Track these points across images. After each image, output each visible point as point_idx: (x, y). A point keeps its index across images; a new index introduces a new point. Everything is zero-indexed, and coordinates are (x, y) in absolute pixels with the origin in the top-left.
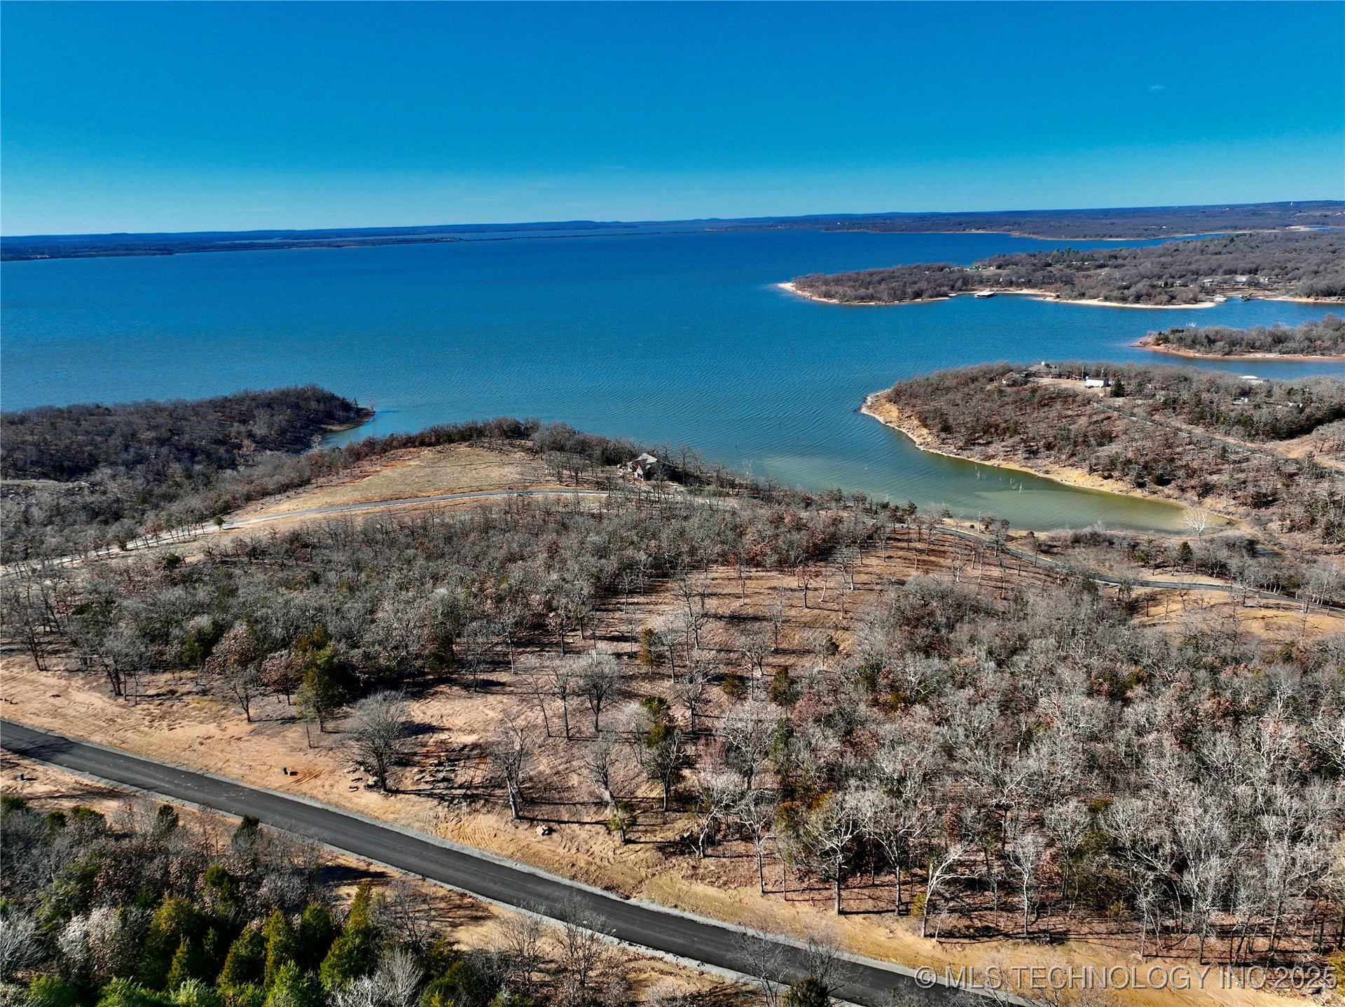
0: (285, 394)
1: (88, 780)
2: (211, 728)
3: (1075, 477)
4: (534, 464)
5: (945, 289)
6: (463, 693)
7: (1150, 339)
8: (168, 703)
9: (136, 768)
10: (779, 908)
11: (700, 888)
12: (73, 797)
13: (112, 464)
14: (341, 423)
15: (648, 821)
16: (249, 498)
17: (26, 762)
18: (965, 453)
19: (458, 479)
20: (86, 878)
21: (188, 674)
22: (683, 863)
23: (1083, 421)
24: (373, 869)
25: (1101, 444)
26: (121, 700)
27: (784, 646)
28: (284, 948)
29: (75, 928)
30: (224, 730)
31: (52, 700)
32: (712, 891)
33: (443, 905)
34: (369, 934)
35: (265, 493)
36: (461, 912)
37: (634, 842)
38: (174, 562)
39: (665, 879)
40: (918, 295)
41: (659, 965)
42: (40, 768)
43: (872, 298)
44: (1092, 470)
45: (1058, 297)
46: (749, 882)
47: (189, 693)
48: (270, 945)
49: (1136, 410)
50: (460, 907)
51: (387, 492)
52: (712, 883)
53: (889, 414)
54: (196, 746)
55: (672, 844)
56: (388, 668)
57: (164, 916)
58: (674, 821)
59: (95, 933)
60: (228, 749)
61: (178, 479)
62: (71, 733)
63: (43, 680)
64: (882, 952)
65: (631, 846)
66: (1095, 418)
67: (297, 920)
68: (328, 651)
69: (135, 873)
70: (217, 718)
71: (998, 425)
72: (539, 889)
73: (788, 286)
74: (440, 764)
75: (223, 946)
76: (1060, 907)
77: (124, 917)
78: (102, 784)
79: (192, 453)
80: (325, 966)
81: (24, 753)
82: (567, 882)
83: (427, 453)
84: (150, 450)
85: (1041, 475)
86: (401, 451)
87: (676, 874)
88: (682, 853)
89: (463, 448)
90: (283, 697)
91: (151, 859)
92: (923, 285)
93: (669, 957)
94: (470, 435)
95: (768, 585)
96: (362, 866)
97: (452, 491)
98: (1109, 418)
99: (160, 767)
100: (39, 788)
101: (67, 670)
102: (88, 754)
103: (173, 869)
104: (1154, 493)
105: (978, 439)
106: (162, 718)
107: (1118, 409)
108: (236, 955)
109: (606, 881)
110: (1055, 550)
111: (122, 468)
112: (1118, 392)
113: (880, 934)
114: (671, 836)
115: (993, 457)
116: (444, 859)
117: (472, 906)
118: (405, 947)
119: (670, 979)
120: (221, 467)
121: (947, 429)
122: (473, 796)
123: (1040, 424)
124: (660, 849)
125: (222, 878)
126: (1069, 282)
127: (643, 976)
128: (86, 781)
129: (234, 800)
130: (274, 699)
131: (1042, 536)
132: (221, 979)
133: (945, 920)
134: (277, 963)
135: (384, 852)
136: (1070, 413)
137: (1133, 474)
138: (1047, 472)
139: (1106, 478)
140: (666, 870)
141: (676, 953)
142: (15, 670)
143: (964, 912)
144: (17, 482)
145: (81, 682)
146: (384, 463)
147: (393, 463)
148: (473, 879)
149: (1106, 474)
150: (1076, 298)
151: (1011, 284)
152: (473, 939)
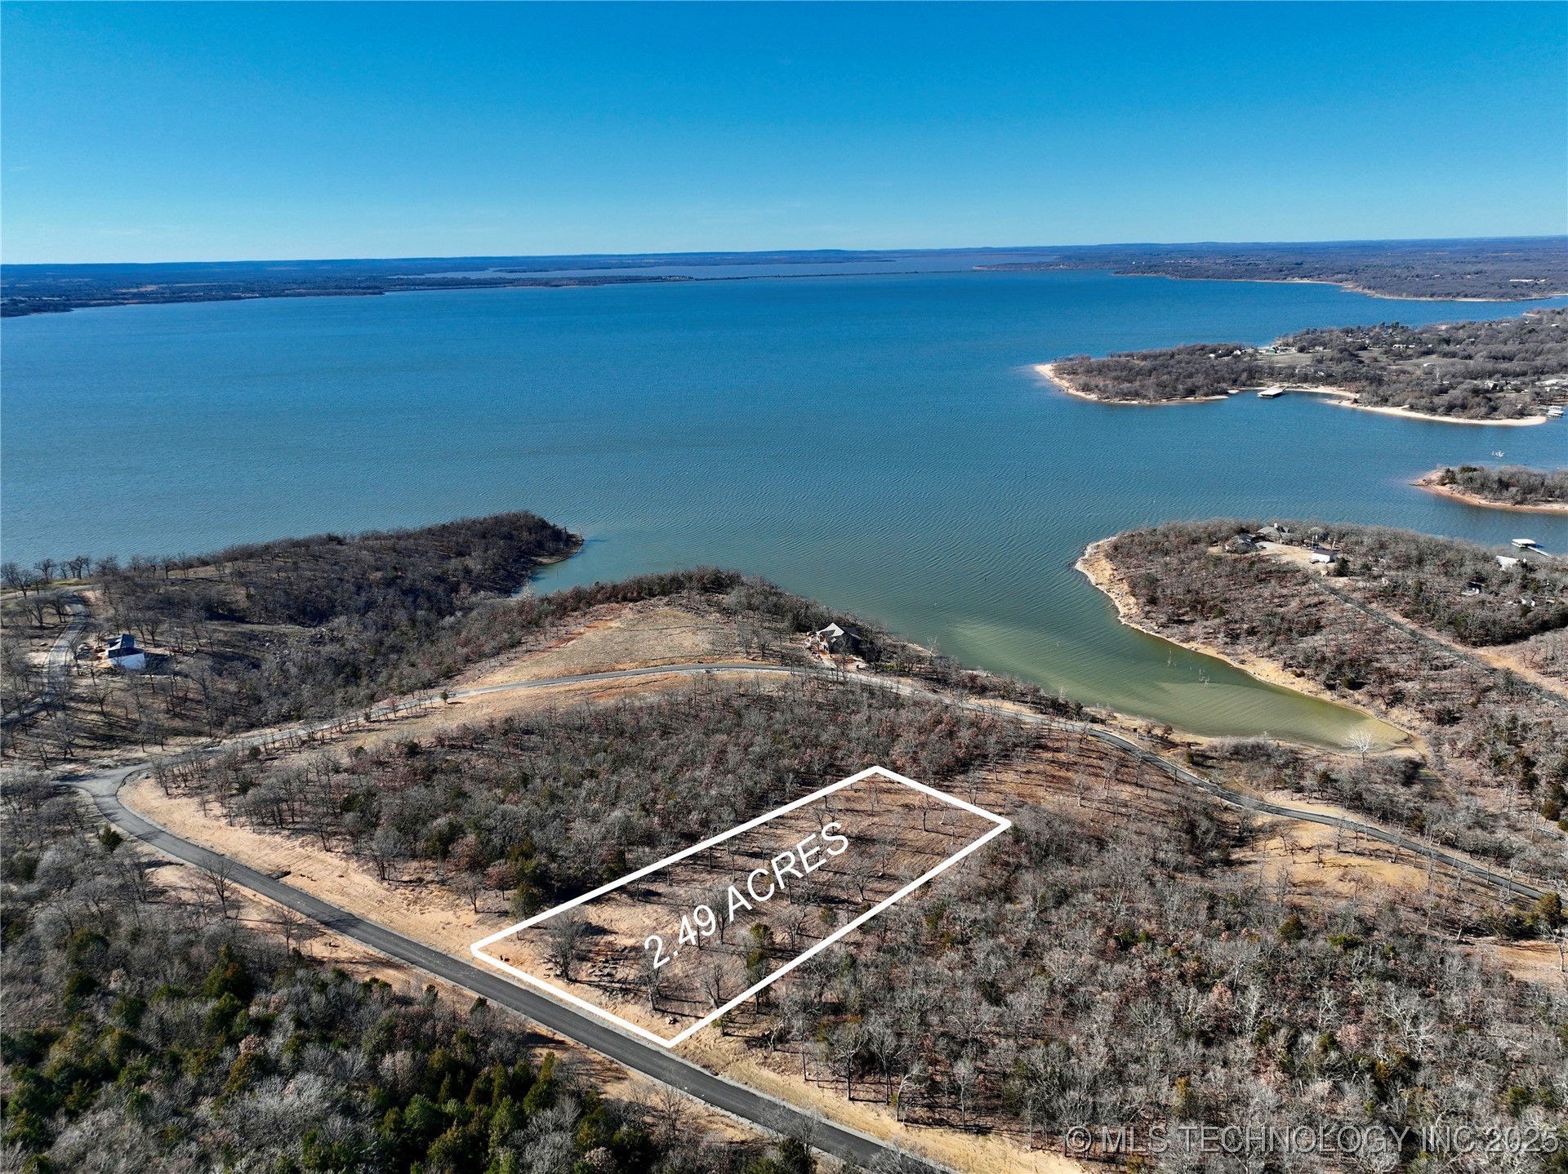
1: (373, 951)
2: (449, 915)
3: (1267, 671)
4: (727, 630)
5: (1224, 385)
7: (1436, 475)
8: (418, 890)
9: (403, 944)
10: (813, 1092)
11: (767, 1073)
12: (365, 963)
15: (743, 1020)
17: (330, 932)
18: (1168, 631)
19: (653, 647)
20: (390, 1029)
21: (430, 863)
22: (760, 1053)
23: (1294, 604)
24: (557, 1037)
25: (1303, 634)
26: (385, 884)
28: (503, 1086)
29: (388, 1061)
30: (458, 918)
31: (338, 879)
32: (772, 1075)
33: (599, 1067)
34: (552, 1083)
35: (482, 656)
36: (609, 1073)
37: (730, 1035)
38: (413, 750)
39: (743, 1065)
40: (1191, 392)
41: (727, 1121)
42: (339, 937)
43: (1136, 395)
44: (1286, 666)
45: (1356, 401)
46: (798, 1071)
47: (432, 881)
48: (496, 1084)
49: (1354, 595)
50: (609, 1070)
51: (587, 662)
52: (774, 1070)
53: (1100, 573)
54: (440, 930)
55: (755, 1039)
57: (436, 1057)
58: (762, 1021)
59: (399, 1066)
60: (462, 934)
62: (356, 910)
63: (330, 860)
64: (867, 1127)
65: (727, 1038)
66: (1308, 601)
67: (510, 1070)
68: (534, 863)
69: (417, 1029)
70: (454, 906)
71: (1205, 602)
72: (660, 1062)
73: (1046, 370)
75: (469, 1079)
76: (991, 1111)
77: (413, 1057)
78: (382, 955)
80: (526, 1100)
81: (327, 924)
82: (679, 1059)
83: (628, 612)
84: (378, 594)
85: (1236, 665)
86: (602, 608)
87: (752, 1061)
88: (761, 1046)
89: (660, 607)
90: (500, 893)
91: (426, 1021)
93: (734, 1116)
94: (668, 587)
96: (550, 1035)
97: (645, 663)
98: (1321, 603)
99: (417, 945)
100: (342, 954)
101: (344, 852)
102: (369, 930)
103: (439, 1029)
104: (1344, 697)
105: (1183, 615)
106: (415, 902)
107: (1334, 591)
108: (477, 1088)
109: (705, 1061)
110: (1209, 763)
112: (1342, 571)
113: (870, 1116)
114: (756, 1033)
115: (1193, 639)
116: (602, 1035)
117: (617, 1070)
118: (572, 1094)
119: (730, 1130)
120: (441, 614)
121: (1153, 601)
123: (1251, 604)
124: (746, 1042)
125: (467, 1039)
127: (715, 1126)
128: (371, 952)
129: (468, 977)
130: (492, 893)
131: (1205, 742)
132: (468, 1100)
133: (920, 1112)
134: (501, 1095)
135: (564, 1026)
136: (1285, 591)
137: (1323, 677)
138: (1243, 662)
139: (1298, 676)
140: (746, 1057)
141: (738, 1114)
142: (309, 848)
143: (931, 1107)
145: (356, 865)
146: (588, 624)
147: (596, 623)
148: (619, 1051)
149: (1298, 671)
150: (1376, 404)
152: (615, 1091)
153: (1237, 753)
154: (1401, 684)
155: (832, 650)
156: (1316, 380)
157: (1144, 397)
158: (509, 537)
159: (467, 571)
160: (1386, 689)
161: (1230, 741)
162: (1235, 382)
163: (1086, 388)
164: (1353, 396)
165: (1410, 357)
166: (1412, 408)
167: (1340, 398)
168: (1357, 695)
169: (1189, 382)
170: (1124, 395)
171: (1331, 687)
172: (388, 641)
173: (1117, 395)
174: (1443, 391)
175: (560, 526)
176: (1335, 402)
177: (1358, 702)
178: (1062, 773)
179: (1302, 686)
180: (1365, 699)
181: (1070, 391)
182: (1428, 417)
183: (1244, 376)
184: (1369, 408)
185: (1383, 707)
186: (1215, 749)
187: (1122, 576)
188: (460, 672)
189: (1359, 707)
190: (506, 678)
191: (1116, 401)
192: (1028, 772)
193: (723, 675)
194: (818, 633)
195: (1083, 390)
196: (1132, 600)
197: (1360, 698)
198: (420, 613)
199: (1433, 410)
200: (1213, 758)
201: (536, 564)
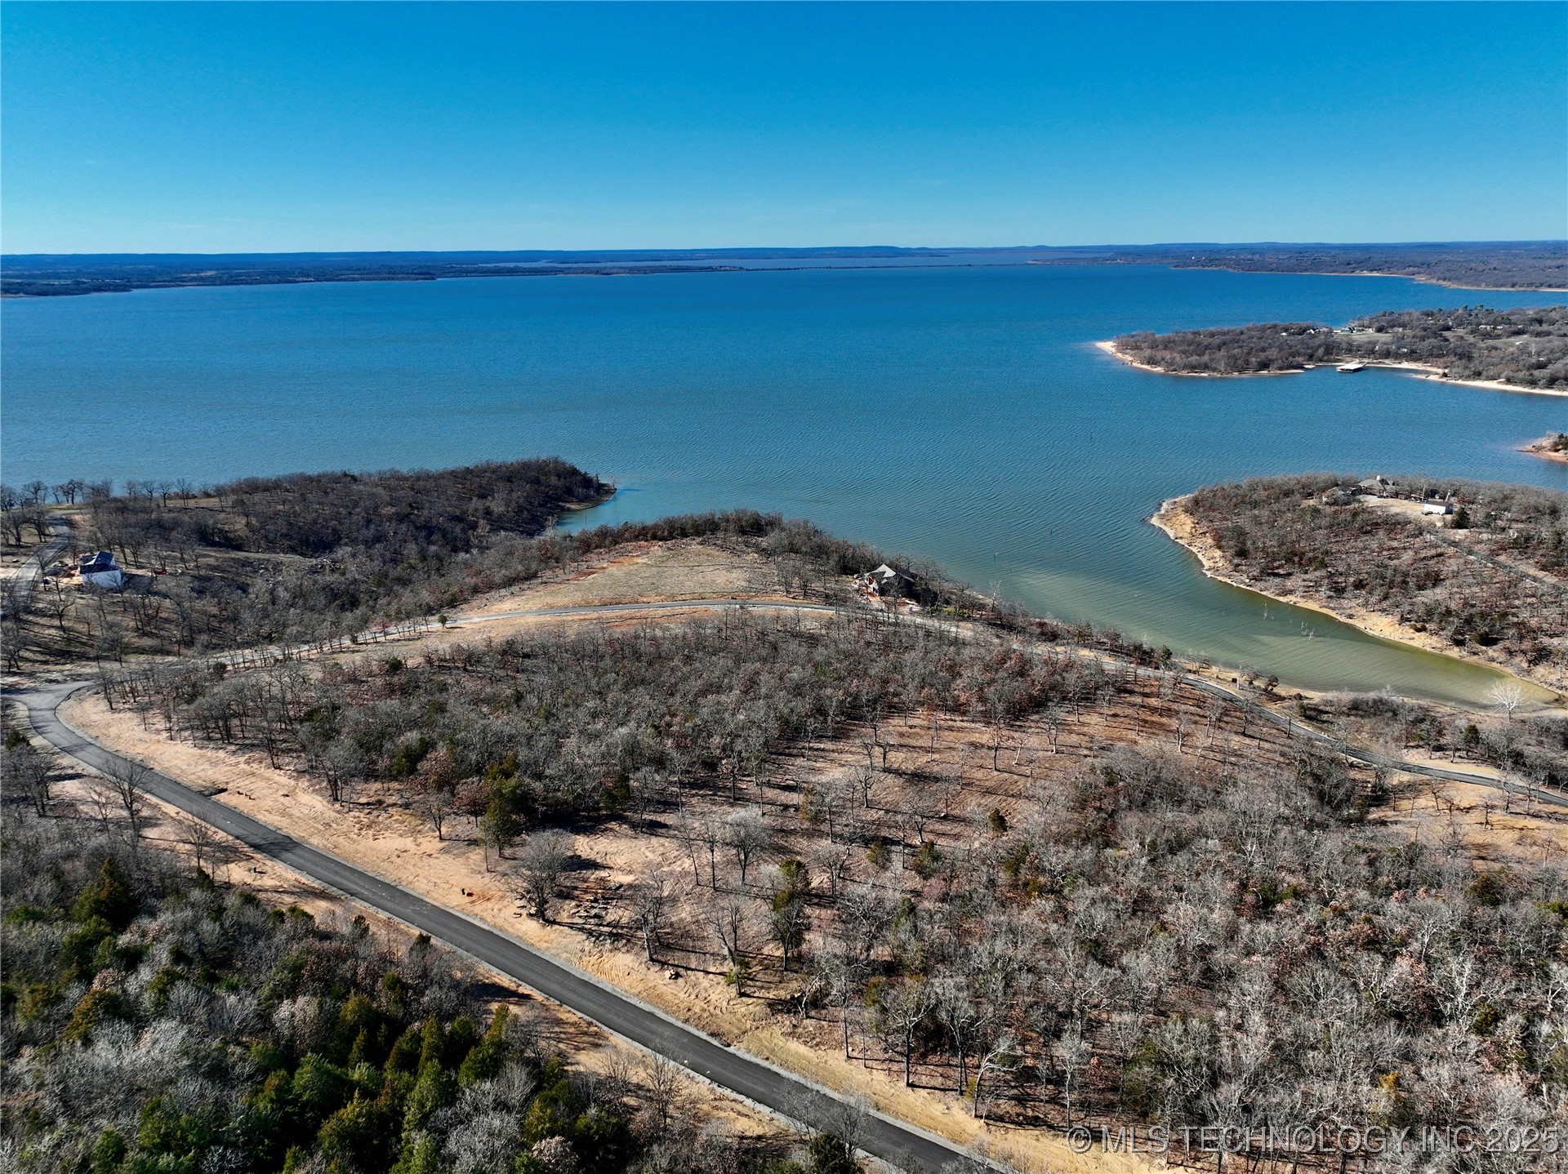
0: (526, 466)
1: (307, 880)
2: (408, 843)
3: (1382, 625)
4: (765, 570)
5: (1300, 359)
6: (630, 832)
7: (1546, 442)
8: (375, 813)
9: (344, 873)
10: (857, 1073)
11: (796, 1047)
12: (293, 893)
13: (354, 542)
14: (581, 501)
15: (767, 978)
16: (476, 590)
17: (258, 856)
18: (1261, 585)
19: (682, 583)
20: (296, 969)
21: (395, 785)
22: (787, 1021)
23: (1408, 556)
24: (521, 990)
25: (1421, 588)
26: (337, 806)
27: (957, 812)
28: (436, 1048)
29: (285, 1010)
30: (418, 845)
31: (282, 799)
32: (803, 1050)
33: (572, 1030)
34: (501, 1046)
35: (491, 587)
36: (585, 1038)
37: (748, 996)
38: (395, 666)
39: (764, 1035)
40: (1264, 365)
41: (739, 1107)
42: (269, 863)
43: (1206, 367)
44: (1403, 620)
45: (1445, 375)
46: (838, 1046)
47: (394, 805)
48: (425, 1044)
49: (1476, 548)
50: (585, 1033)
51: (608, 595)
52: (806, 1043)
53: (1180, 527)
54: (394, 858)
55: (781, 1002)
56: (566, 802)
57: (350, 1007)
58: (791, 980)
59: (299, 1015)
60: (420, 864)
61: (412, 561)
62: (296, 833)
63: (277, 778)
64: (933, 1124)
65: (744, 999)
66: (1423, 554)
67: (448, 1027)
68: (513, 782)
69: (331, 970)
70: (415, 832)
71: (1304, 554)
72: (655, 1027)
73: (1108, 346)
74: (596, 901)
75: (390, 1040)
76: (1109, 1108)
77: (321, 1005)
78: (317, 884)
79: (428, 529)
80: (463, 1067)
81: (257, 847)
82: (680, 1024)
83: (657, 549)
84: (389, 528)
85: (1343, 619)
86: (630, 546)
87: (777, 1030)
88: (789, 1012)
89: (694, 546)
90: (472, 819)
91: (345, 961)
92: (1273, 353)
93: (749, 1102)
94: (704, 529)
95: (966, 740)
96: (513, 987)
97: (673, 597)
98: (1441, 555)
99: (361, 874)
100: (267, 882)
101: (296, 770)
102: (307, 855)
103: (361, 970)
104: (1475, 654)
105: (1278, 568)
106: (369, 827)
107: (1454, 544)
108: (399, 1048)
109: (714, 1028)
110: (1325, 717)
111: (362, 547)
112: (1461, 522)
113: (937, 1109)
114: (783, 994)
115: (1291, 592)
116: (580, 989)
117: (596, 1034)
118: (527, 1062)
119: (745, 1120)
120: (455, 550)
121: (1242, 553)
122: (617, 935)
123: (1356, 555)
124: (770, 1005)
125: (397, 984)
126: (1465, 356)
127: (722, 1114)
128: (304, 880)
129: (419, 913)
130: (464, 819)
131: (1315, 697)
132: (387, 1065)
133: (1006, 1106)
134: (429, 1059)
135: (532, 976)
136: (1395, 544)
137: (1450, 630)
138: (1351, 616)
139: (1418, 630)
140: (769, 1025)
141: (754, 1099)
142: (255, 765)
143: (1021, 1100)
144: (267, 556)
145: (307, 784)
146: (612, 559)
147: (621, 559)
148: (601, 1011)
149: (1419, 626)
150: (1468, 378)
151: (1387, 354)
152: (590, 1063)
153: (1355, 708)
154: (1546, 641)
155: (882, 591)
156: (1398, 357)
157: (1214, 370)
158: (537, 481)
159: (488, 512)
160: (1527, 645)
161: (1347, 696)
162: (1311, 358)
163: (1151, 361)
164: (1440, 371)
165: (1498, 337)
166: (1509, 381)
167: (1428, 373)
168: (1491, 652)
169: (1262, 356)
170: (1193, 368)
171: (1459, 643)
172: (393, 574)
173: (1185, 367)
174: (1541, 366)
175: (592, 474)
176: (1423, 377)
177: (1493, 660)
178: (1156, 718)
179: (1422, 641)
180: (1503, 657)
181: (1134, 364)
182: (1527, 390)
183: (1321, 351)
184: (1460, 382)
185: (1525, 665)
186: (1330, 703)
187: (1205, 529)
188: (466, 601)
189: (1494, 664)
190: (514, 606)
191: (1184, 373)
192: (1115, 715)
193: (757, 610)
194: (867, 575)
195: (1148, 363)
196: (1218, 553)
197: (1496, 655)
198: (433, 548)
199: (1533, 383)
200: (1327, 712)
201: (563, 509)
